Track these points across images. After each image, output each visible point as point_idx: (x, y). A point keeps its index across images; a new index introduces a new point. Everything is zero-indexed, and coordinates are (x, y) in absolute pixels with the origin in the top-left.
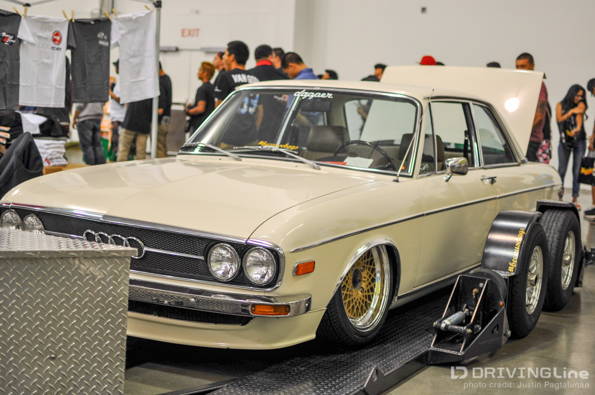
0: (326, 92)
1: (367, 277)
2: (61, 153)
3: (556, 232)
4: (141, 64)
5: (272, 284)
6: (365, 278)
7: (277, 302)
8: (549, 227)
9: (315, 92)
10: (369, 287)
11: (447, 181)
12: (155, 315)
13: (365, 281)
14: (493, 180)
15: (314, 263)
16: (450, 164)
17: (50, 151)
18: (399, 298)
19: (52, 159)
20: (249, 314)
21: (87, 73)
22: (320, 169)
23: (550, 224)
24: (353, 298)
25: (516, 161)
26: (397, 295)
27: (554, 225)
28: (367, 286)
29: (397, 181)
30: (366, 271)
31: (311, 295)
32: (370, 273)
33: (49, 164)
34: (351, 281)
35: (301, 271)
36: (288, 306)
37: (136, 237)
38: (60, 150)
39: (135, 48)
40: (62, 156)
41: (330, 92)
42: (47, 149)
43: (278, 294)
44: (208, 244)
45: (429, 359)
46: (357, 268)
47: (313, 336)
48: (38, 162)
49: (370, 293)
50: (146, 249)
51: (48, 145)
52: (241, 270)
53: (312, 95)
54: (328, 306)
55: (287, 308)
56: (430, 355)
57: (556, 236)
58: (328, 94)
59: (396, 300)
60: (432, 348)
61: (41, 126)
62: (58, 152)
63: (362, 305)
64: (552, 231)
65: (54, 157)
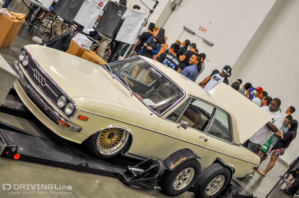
0: (160, 73)
1: (117, 138)
2: (90, 46)
3: (213, 171)
4: (131, 30)
5: (69, 116)
6: (115, 138)
7: (68, 123)
8: (212, 168)
9: (157, 71)
10: (115, 142)
11: (178, 127)
12: (37, 106)
13: (115, 139)
14: (206, 140)
15: (88, 118)
16: (182, 122)
17: (85, 42)
18: (128, 153)
19: (85, 46)
20: (57, 121)
21: (107, 22)
22: (132, 96)
23: (214, 167)
24: (105, 141)
25: (231, 142)
26: (127, 152)
27: (215, 169)
28: (115, 141)
29: (151, 115)
30: (117, 136)
31: (82, 128)
32: (118, 137)
33: (82, 47)
34: (108, 135)
35: (80, 118)
36: (70, 126)
37: (45, 79)
38: (90, 44)
39: (132, 22)
40: (89, 47)
41: (162, 74)
42: (85, 41)
43: (70, 121)
44: (60, 94)
45: (118, 176)
46: (114, 133)
47: (80, 143)
48: (68, 43)
49: (115, 144)
50: (46, 84)
51: (86, 40)
52: (64, 107)
53: (156, 72)
54: (90, 137)
55: (69, 126)
56: (119, 175)
57: (212, 173)
58: (160, 75)
59: (127, 153)
60: (122, 174)
61: (91, 32)
62: (88, 44)
63: (108, 146)
64: (212, 170)
65: (86, 45)
